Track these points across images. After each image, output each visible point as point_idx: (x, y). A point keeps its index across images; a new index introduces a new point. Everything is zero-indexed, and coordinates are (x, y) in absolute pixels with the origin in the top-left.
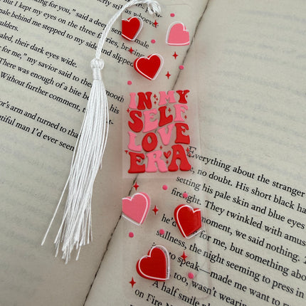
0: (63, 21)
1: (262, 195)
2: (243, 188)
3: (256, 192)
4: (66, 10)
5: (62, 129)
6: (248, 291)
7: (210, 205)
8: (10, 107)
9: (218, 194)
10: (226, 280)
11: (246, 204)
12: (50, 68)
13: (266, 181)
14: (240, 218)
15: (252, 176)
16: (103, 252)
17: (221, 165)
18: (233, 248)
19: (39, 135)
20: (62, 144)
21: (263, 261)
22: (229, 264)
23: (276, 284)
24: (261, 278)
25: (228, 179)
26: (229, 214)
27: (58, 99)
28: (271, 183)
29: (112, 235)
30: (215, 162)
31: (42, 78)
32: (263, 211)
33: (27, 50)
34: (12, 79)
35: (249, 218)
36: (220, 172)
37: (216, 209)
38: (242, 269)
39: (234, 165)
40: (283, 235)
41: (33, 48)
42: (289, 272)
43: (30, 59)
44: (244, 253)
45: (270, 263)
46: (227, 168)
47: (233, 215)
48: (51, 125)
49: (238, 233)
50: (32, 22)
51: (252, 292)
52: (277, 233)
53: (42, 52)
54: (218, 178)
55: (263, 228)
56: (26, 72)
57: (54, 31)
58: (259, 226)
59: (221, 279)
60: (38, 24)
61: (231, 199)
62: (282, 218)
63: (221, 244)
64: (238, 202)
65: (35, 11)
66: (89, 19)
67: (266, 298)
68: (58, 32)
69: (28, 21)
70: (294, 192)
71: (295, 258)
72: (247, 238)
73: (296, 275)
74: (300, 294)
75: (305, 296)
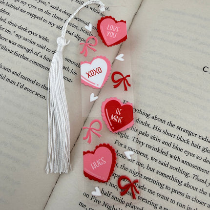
0: (42, 10)
1: (170, 134)
2: (157, 129)
3: (166, 132)
4: (43, 3)
5: (37, 84)
6: (156, 194)
7: (135, 140)
8: (3, 67)
9: (141, 133)
10: (143, 188)
11: (159, 140)
12: (31, 42)
13: (173, 126)
14: (154, 149)
15: (164, 122)
17: (144, 114)
18: (149, 168)
19: (22, 87)
20: (37, 94)
21: (167, 176)
22: (146, 178)
23: (174, 191)
24: (165, 187)
25: (148, 123)
26: (148, 146)
27: (36, 63)
28: (176, 127)
30: (140, 112)
31: (25, 48)
32: (169, 145)
33: (16, 29)
34: (5, 48)
35: (160, 149)
36: (143, 118)
37: (139, 142)
38: (153, 181)
39: (153, 114)
40: (181, 161)
41: (20, 27)
42: (183, 184)
43: (17, 35)
44: (155, 171)
45: (172, 178)
46: (148, 116)
47: (150, 147)
48: (30, 81)
49: (152, 159)
50: (20, 9)
51: (159, 195)
52: (177, 159)
53: (26, 30)
55: (169, 155)
56: (14, 44)
57: (35, 17)
58: (166, 154)
59: (140, 187)
60: (24, 12)
61: (149, 136)
62: (181, 150)
63: (141, 165)
64: (154, 139)
65: (22, 2)
66: (59, 9)
67: (167, 199)
68: (37, 17)
69: (17, 9)
70: (190, 134)
71: (187, 175)
72: (158, 162)
73: (187, 185)
74: (188, 197)
75: (191, 198)
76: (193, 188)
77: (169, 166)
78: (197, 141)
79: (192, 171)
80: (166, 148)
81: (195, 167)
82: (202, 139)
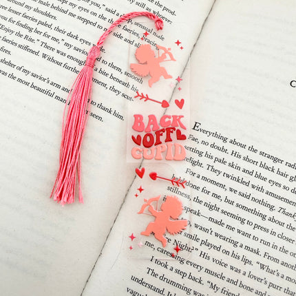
0: (95, 14)
1: (251, 161)
2: (236, 156)
3: (246, 159)
4: (97, 5)
5: (92, 103)
6: (236, 230)
7: (210, 168)
8: (50, 82)
9: (217, 160)
10: (221, 223)
11: (238, 168)
12: (83, 52)
13: (255, 151)
14: (233, 178)
15: (244, 146)
16: (120, 204)
17: (220, 137)
18: (227, 200)
20: (92, 115)
21: (249, 210)
22: (223, 212)
23: (257, 226)
24: (246, 222)
25: (225, 148)
26: (225, 175)
28: (258, 152)
29: (128, 190)
30: (216, 135)
31: (77, 60)
32: (251, 173)
33: (65, 36)
34: (52, 60)
35: (240, 178)
36: (219, 143)
37: (215, 171)
38: (233, 216)
39: (231, 138)
40: (265, 191)
41: (70, 35)
42: (267, 218)
43: (66, 44)
44: (235, 204)
45: (254, 212)
46: (225, 140)
47: (228, 176)
49: (231, 190)
50: (68, 13)
51: (239, 231)
52: (260, 190)
53: (76, 38)
54: (218, 148)
55: (250, 186)
56: (63, 54)
57: (87, 22)
59: (217, 222)
60: (74, 16)
61: (227, 164)
62: (265, 179)
63: (218, 197)
64: (232, 166)
65: (71, 4)
66: (116, 13)
67: (249, 236)
68: (90, 23)
69: (65, 12)
70: (276, 160)
71: (272, 208)
72: (238, 193)
73: (272, 220)
74: (273, 233)
75: (277, 235)
76: (279, 222)
77: (251, 198)
78: (284, 168)
79: (277, 204)
80: (247, 178)
81: (281, 199)
82: (290, 166)
